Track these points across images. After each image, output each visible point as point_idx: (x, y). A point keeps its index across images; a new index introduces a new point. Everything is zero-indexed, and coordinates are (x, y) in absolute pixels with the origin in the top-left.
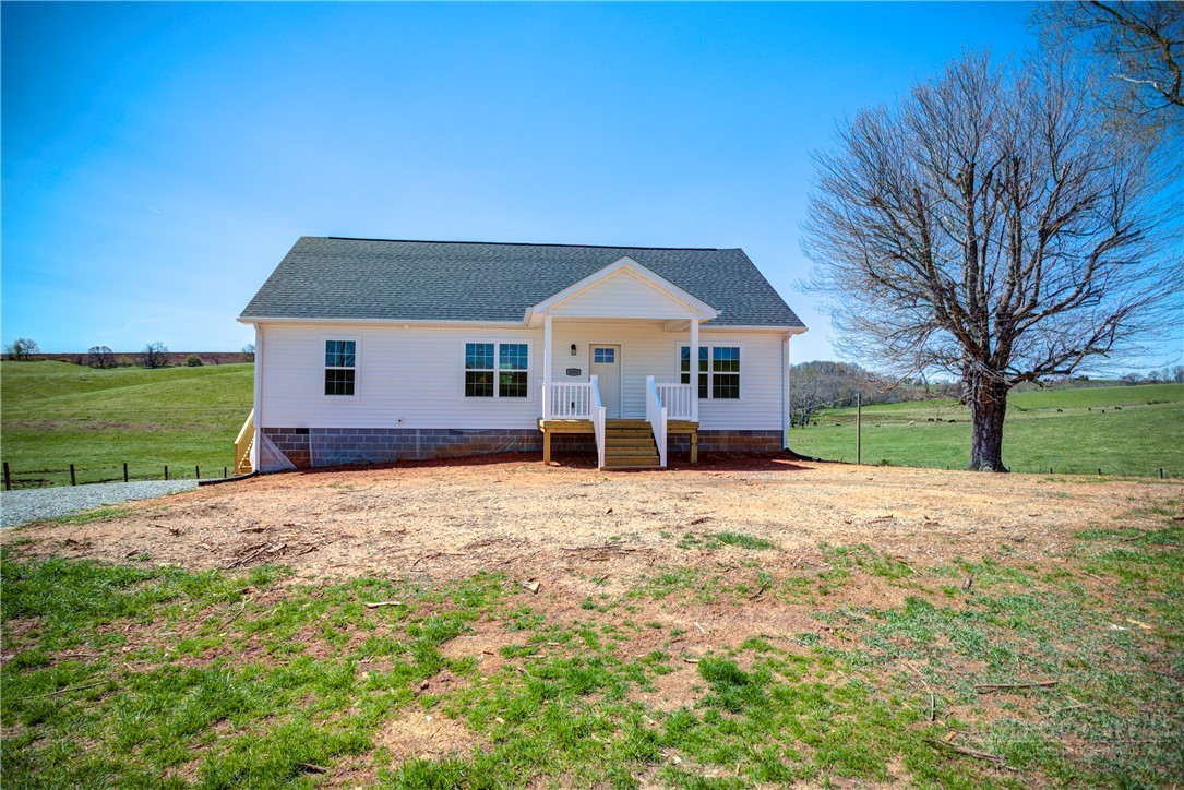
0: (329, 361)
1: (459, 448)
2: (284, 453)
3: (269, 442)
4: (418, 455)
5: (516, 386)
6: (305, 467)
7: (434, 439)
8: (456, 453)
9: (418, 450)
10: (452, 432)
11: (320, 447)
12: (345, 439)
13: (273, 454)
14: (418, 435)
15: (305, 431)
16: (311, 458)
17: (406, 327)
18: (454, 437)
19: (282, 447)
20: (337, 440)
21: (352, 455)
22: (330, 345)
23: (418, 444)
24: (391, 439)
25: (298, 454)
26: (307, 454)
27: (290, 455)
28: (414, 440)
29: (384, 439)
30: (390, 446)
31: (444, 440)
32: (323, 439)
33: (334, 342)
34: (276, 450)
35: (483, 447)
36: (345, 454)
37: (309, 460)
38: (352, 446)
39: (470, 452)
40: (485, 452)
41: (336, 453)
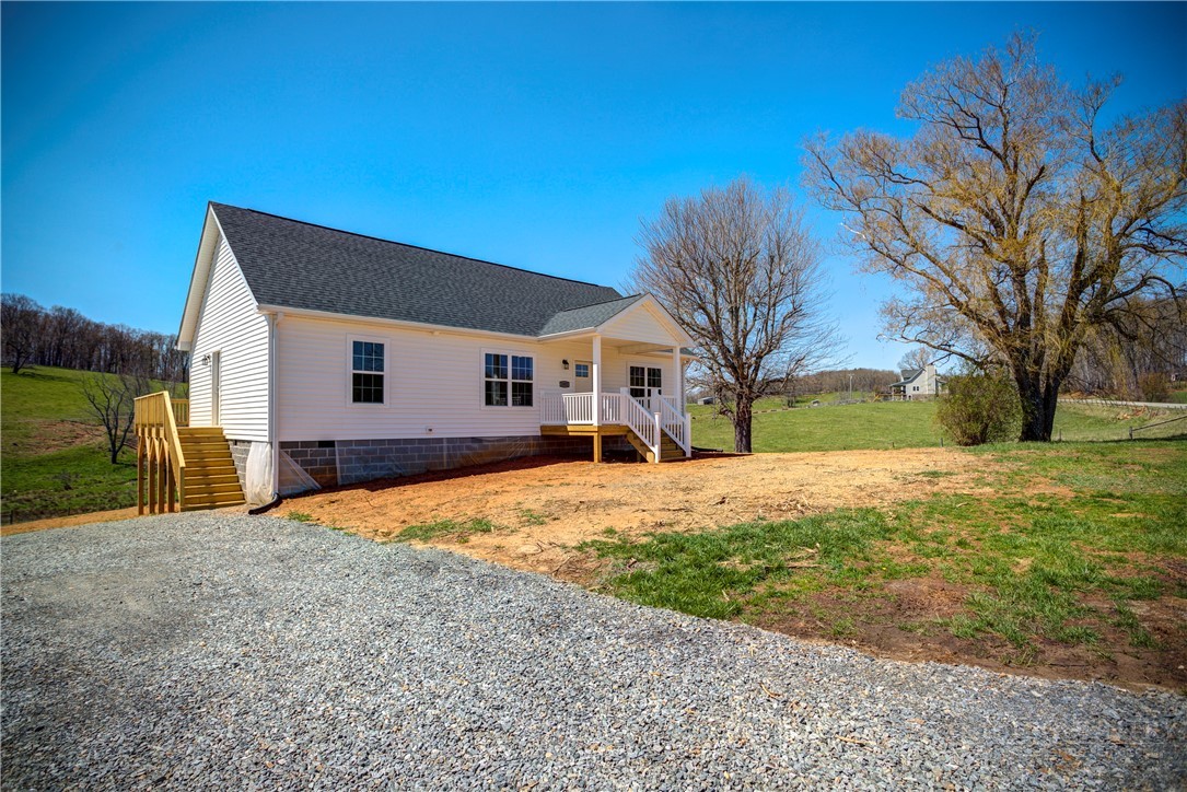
0: (356, 365)
1: (481, 455)
2: (306, 470)
3: (289, 459)
4: (445, 464)
5: (524, 395)
6: (330, 486)
7: (460, 448)
8: (479, 461)
9: (445, 460)
10: (474, 440)
11: (348, 461)
12: (374, 451)
13: (294, 471)
14: (445, 445)
15: (330, 444)
16: (339, 474)
17: (436, 333)
18: (476, 445)
19: (303, 463)
20: (366, 452)
21: (381, 468)
22: (357, 346)
23: (445, 453)
24: (420, 450)
25: (324, 471)
26: (334, 470)
27: (313, 473)
28: (441, 449)
29: (413, 450)
30: (420, 457)
31: (468, 448)
32: (351, 452)
33: (361, 343)
34: (297, 468)
35: (500, 454)
36: (375, 468)
37: (335, 478)
38: (382, 459)
39: (488, 459)
40: (501, 458)
41: (365, 468)
